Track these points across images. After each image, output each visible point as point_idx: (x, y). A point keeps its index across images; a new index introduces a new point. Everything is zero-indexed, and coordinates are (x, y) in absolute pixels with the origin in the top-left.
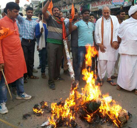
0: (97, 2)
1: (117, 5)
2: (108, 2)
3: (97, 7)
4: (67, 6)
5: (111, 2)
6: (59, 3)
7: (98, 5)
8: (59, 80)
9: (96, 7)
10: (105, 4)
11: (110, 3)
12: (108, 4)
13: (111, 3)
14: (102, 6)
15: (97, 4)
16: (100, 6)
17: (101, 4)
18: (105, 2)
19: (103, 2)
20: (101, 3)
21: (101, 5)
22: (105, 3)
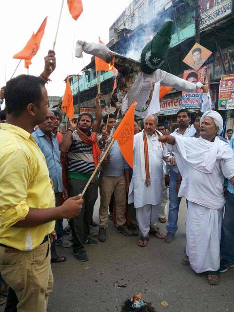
1: (190, 108)
2: (175, 102)
4: (107, 106)
6: (92, 102)
8: (88, 243)
10: (169, 106)
11: (178, 103)
12: (175, 105)
13: (180, 104)
14: (165, 108)
17: (163, 106)
18: (169, 102)
19: (167, 102)
20: (164, 104)
22: (171, 104)
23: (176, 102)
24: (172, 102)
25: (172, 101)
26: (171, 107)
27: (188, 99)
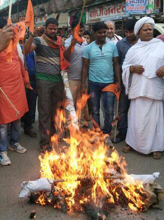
0: (99, 9)
2: (117, 9)
3: (99, 17)
4: (47, 15)
5: (124, 9)
7: (100, 15)
9: (97, 17)
10: (112, 12)
11: (121, 10)
12: (118, 12)
13: (123, 11)
14: (108, 15)
15: (99, 12)
16: (104, 15)
17: (106, 12)
18: (112, 9)
19: (109, 8)
20: (106, 11)
21: (106, 14)
22: (114, 11)
23: (119, 9)
24: (114, 9)
25: (115, 7)
26: (114, 14)
27: (133, 5)
